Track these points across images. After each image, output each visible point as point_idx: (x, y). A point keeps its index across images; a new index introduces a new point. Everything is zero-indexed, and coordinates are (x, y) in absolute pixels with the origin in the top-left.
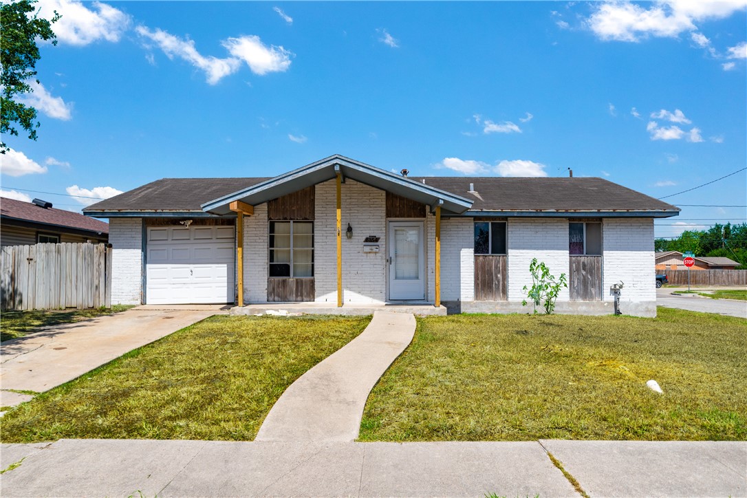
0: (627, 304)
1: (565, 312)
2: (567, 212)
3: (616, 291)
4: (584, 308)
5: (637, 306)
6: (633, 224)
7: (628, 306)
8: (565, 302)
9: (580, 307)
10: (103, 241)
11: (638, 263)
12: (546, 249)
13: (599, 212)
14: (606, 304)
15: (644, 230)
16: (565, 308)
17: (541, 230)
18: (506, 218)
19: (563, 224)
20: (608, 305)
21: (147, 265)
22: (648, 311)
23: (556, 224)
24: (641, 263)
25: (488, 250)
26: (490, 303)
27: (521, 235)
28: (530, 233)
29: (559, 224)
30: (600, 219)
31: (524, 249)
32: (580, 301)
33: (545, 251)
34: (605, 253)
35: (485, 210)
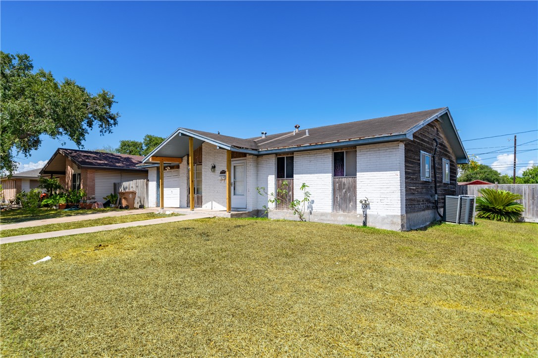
0: (376, 217)
1: (329, 220)
2: (316, 145)
3: (366, 206)
4: (342, 218)
5: (384, 219)
6: (380, 149)
7: (376, 218)
8: (329, 213)
9: (339, 217)
10: (146, 178)
11: (384, 182)
12: (317, 173)
13: (338, 142)
14: (358, 216)
15: (390, 153)
16: (329, 217)
17: (313, 159)
18: (292, 153)
19: (328, 154)
20: (360, 217)
21: (164, 189)
22: (393, 223)
23: (323, 154)
24: (386, 182)
25: (284, 176)
26: (284, 212)
27: (301, 164)
28: (306, 162)
29: (326, 154)
30: (355, 147)
31: (302, 174)
32: (341, 212)
33: (316, 175)
34: (358, 174)
35: (269, 149)
